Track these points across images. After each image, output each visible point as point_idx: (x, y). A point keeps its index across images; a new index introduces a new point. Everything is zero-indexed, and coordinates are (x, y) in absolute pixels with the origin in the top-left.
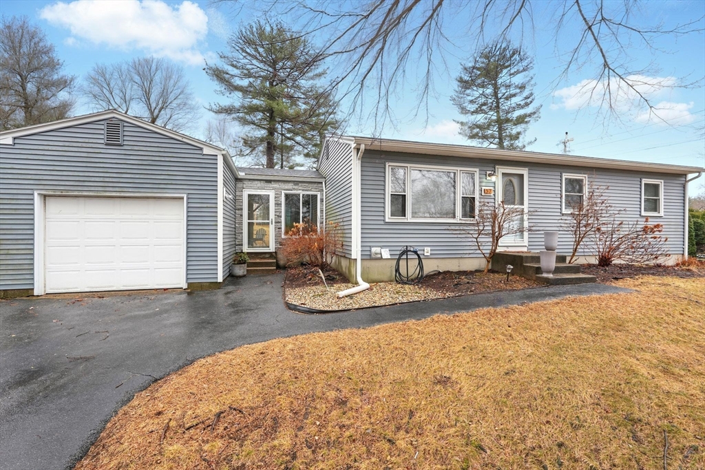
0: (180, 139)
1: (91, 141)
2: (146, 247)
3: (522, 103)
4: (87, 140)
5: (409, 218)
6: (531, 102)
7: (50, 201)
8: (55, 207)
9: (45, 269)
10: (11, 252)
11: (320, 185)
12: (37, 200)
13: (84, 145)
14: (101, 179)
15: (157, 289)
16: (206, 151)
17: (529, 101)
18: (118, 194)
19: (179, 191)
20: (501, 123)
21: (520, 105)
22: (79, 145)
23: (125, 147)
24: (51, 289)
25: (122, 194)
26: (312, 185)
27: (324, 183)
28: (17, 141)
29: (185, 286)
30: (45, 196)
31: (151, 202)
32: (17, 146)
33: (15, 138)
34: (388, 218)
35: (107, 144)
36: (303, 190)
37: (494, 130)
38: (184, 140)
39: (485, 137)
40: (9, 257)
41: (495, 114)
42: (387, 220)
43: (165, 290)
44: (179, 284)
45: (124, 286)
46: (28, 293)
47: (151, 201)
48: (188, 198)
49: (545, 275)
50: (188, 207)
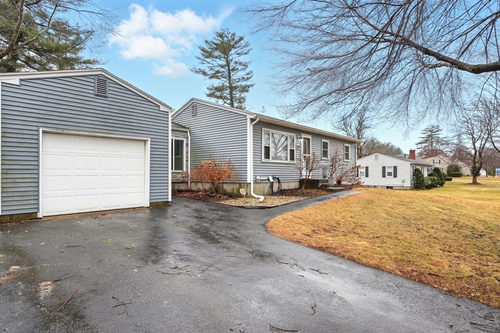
0: (146, 97)
1: (84, 90)
2: (120, 176)
3: (246, 77)
4: (81, 90)
5: (271, 159)
6: (250, 77)
7: (46, 137)
9: (42, 195)
10: (17, 180)
11: (186, 134)
12: (42, 137)
13: (79, 93)
14: (92, 122)
15: (129, 208)
16: (162, 108)
17: (249, 76)
18: (105, 135)
19: (145, 135)
20: (232, 88)
21: (244, 78)
22: (76, 93)
23: (110, 99)
24: (47, 212)
26: (181, 133)
27: (188, 132)
28: (23, 83)
29: (148, 205)
30: (43, 133)
31: (123, 143)
32: (23, 88)
33: (21, 80)
35: (96, 95)
36: (175, 136)
37: (226, 93)
38: (149, 99)
39: (221, 97)
41: (228, 81)
42: (263, 161)
43: (134, 208)
44: (142, 204)
45: (104, 207)
46: (32, 217)
48: (151, 141)
49: (330, 188)
50: (151, 148)
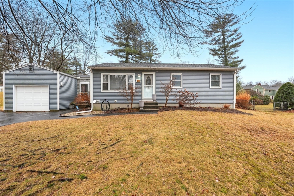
1: (26, 71)
2: (40, 100)
5: (109, 90)
6: (240, 37)
7: (17, 87)
8: (18, 89)
9: (16, 105)
12: (14, 87)
13: (24, 73)
15: (42, 111)
18: (32, 85)
19: (47, 84)
21: (235, 39)
23: (34, 73)
25: (33, 85)
28: (10, 73)
29: (49, 110)
30: (16, 86)
32: (10, 74)
33: (9, 72)
34: (102, 91)
35: (30, 72)
40: (8, 102)
42: (101, 91)
43: (44, 111)
45: (34, 110)
46: (12, 111)
47: (41, 87)
48: (50, 86)
50: (50, 88)
